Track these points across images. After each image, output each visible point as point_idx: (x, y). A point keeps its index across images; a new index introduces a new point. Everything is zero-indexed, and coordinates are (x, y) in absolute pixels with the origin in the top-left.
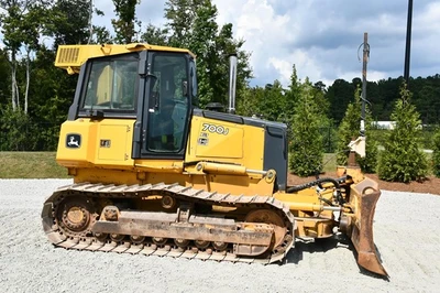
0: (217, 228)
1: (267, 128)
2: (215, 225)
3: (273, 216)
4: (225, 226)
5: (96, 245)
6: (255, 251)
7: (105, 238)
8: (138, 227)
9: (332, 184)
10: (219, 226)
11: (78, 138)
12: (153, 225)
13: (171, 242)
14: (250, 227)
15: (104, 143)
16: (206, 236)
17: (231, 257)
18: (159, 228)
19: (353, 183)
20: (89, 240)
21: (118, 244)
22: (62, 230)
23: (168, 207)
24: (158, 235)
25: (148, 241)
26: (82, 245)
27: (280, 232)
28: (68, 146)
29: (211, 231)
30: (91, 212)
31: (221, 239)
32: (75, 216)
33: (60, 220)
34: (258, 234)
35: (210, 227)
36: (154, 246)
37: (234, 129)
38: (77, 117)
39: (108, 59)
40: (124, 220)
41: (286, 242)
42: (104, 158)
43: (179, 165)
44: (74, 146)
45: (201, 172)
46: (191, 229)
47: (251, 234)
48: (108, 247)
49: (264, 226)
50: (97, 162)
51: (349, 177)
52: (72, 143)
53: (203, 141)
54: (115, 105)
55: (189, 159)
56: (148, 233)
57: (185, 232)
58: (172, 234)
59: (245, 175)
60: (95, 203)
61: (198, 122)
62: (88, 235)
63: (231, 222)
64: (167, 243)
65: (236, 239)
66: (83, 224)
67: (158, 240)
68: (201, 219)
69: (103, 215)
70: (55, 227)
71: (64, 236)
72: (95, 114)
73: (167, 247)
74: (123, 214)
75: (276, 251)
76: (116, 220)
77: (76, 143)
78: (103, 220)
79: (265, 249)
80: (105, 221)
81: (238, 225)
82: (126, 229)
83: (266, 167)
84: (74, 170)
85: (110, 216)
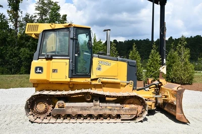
0: (113, 108)
1: (128, 62)
2: (112, 107)
3: (137, 101)
4: (117, 107)
5: (53, 120)
6: (130, 117)
7: (58, 117)
8: (75, 110)
9: (154, 86)
10: (114, 107)
11: (41, 69)
12: (83, 108)
13: (91, 116)
14: (127, 107)
15: (54, 71)
16: (108, 112)
17: (119, 120)
18: (85, 110)
19: (162, 85)
20: (49, 118)
21: (64, 119)
22: (34, 114)
23: (89, 100)
24: (85, 113)
25: (79, 116)
26: (45, 121)
27: (140, 108)
28: (36, 72)
29: (110, 110)
30: (49, 104)
31: (115, 113)
32: (41, 107)
33: (33, 109)
34: (131, 109)
35: (110, 108)
36: (82, 118)
37: (113, 63)
38: (39, 59)
39: (54, 30)
40: (68, 107)
41: (143, 112)
42: (54, 78)
43: (88, 80)
44: (39, 73)
45: (100, 83)
46: (101, 109)
47: (128, 110)
48: (59, 121)
49: (133, 106)
50: (51, 80)
51: (160, 83)
52: (38, 71)
53: (99, 69)
54: (58, 52)
55: (92, 77)
56: (80, 113)
57: (98, 111)
58: (92, 112)
59: (118, 84)
60: (51, 100)
61: (96, 60)
62: (48, 116)
63: (118, 105)
64: (88, 117)
65: (122, 112)
66: (45, 111)
67: (85, 115)
68: (105, 104)
69: (56, 106)
70: (30, 113)
71: (35, 117)
72: (49, 57)
73: (89, 118)
74: (67, 104)
75: (138, 116)
76: (64, 107)
77: (40, 71)
78: (56, 107)
79: (135, 116)
80: (57, 108)
81: (122, 106)
82: (69, 111)
83: (128, 80)
84: (37, 85)
85: (61, 106)
